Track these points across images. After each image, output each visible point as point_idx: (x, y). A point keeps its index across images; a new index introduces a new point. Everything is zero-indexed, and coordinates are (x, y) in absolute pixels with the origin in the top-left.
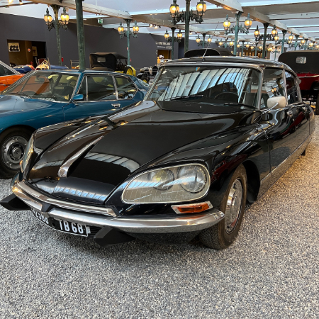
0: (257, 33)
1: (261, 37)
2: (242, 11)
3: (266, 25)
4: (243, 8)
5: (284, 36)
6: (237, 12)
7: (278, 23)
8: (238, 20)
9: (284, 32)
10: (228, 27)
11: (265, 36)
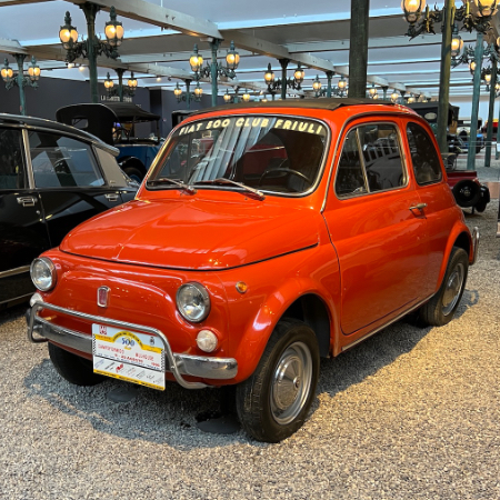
0: (269, 76)
1: (276, 84)
2: (219, 36)
3: (284, 62)
4: (221, 32)
5: (329, 81)
6: (211, 40)
7: (310, 58)
8: (215, 54)
9: (330, 74)
10: (198, 67)
11: (285, 83)
